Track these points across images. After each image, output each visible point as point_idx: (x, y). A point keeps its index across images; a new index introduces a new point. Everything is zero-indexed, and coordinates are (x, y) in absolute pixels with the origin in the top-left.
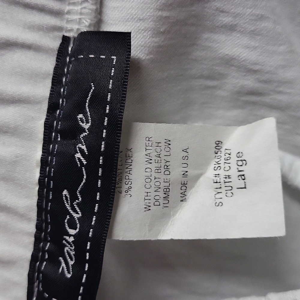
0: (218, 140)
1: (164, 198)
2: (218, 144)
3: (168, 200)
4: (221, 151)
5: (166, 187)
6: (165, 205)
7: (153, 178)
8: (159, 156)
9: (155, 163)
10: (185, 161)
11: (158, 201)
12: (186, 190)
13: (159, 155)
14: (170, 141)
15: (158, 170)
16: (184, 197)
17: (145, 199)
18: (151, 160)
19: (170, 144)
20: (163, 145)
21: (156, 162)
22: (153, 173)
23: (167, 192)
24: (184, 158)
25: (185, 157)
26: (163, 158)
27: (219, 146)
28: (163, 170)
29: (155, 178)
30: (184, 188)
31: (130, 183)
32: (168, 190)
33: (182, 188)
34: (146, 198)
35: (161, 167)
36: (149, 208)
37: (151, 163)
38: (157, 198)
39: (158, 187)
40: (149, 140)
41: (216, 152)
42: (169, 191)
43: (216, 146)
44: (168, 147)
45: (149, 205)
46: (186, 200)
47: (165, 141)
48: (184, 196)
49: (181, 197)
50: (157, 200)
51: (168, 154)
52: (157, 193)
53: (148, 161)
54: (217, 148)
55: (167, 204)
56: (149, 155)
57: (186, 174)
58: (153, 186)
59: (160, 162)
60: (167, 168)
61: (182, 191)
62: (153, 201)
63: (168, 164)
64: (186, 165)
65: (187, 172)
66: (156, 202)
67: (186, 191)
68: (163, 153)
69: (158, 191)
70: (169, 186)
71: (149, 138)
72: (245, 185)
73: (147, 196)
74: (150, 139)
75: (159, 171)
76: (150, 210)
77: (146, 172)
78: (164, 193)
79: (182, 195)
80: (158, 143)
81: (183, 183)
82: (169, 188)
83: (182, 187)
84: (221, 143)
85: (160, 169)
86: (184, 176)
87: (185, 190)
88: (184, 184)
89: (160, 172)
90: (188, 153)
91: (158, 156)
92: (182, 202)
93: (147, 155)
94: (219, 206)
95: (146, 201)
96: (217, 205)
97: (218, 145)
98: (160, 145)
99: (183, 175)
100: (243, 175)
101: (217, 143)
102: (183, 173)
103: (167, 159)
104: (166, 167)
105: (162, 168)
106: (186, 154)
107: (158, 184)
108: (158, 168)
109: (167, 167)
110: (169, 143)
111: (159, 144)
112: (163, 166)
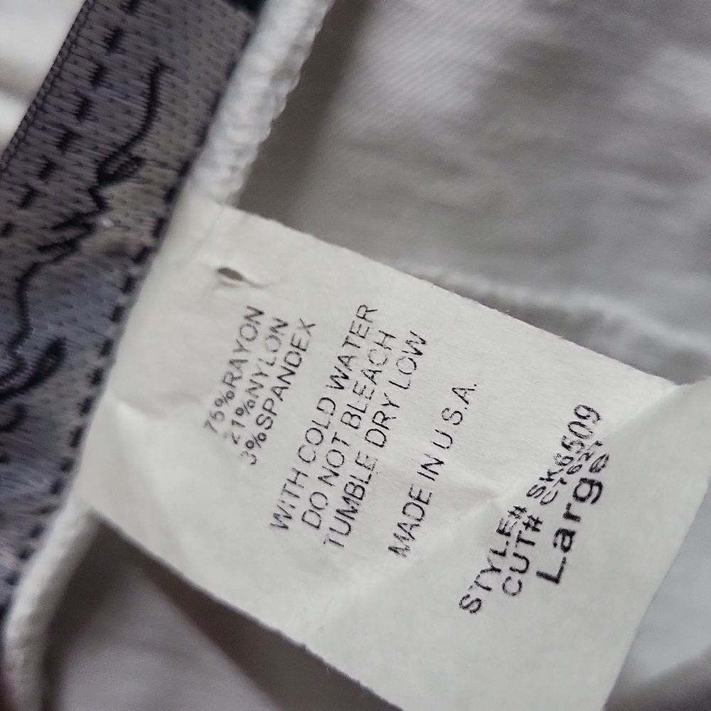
0: (589, 406)
1: (338, 511)
2: (584, 418)
3: (350, 526)
4: (582, 445)
5: (357, 482)
6: (334, 537)
7: (328, 435)
8: (373, 377)
9: (354, 391)
10: (448, 427)
11: (318, 512)
12: (419, 520)
13: (375, 372)
14: (424, 342)
15: (352, 416)
16: (406, 542)
17: (284, 490)
18: (346, 377)
19: (420, 353)
20: (398, 346)
21: (358, 390)
22: (335, 420)
23: (354, 496)
24: (447, 415)
25: (452, 412)
26: (382, 387)
27: (583, 426)
28: (366, 424)
29: (335, 438)
30: (414, 512)
31: (267, 423)
32: (359, 492)
33: (410, 509)
34: (290, 487)
35: (364, 412)
36: (286, 522)
37: (342, 388)
38: (318, 501)
39: (334, 470)
40: (364, 315)
41: (567, 443)
42: (361, 499)
43: (575, 423)
44: (411, 360)
45: (290, 511)
46: (405, 553)
47: (411, 337)
48: (404, 538)
49: (395, 535)
50: (316, 509)
51: (402, 380)
52: (322, 487)
53: (336, 379)
54: (576, 428)
55: (340, 536)
56: (346, 360)
57: (435, 468)
58: (321, 460)
59: (369, 396)
60: (382, 422)
61: (404, 519)
62: (302, 505)
63: (389, 411)
64: (445, 441)
65: (441, 463)
66: (311, 511)
67: (418, 525)
68: (389, 372)
69: (328, 480)
70: (367, 483)
71: (367, 311)
72: (562, 569)
73: (295, 483)
74: (369, 316)
75: (355, 422)
76: (285, 527)
77: (318, 408)
78: (345, 499)
79: (401, 533)
80: (387, 335)
81: (415, 494)
82: (363, 489)
83: (409, 504)
84: (593, 416)
85: (359, 418)
86: (423, 471)
87: (417, 523)
88: (418, 499)
89: (356, 428)
90: (466, 405)
91: (370, 374)
92: (392, 553)
93: (343, 359)
94: (467, 611)
95: (286, 497)
96: (465, 603)
97: (583, 422)
98: (389, 342)
99: (423, 466)
100: (571, 534)
101: (583, 412)
102: (426, 461)
103: (396, 395)
104: (379, 418)
105: (367, 418)
106: (458, 404)
107: (335, 459)
108: (354, 411)
109: (385, 419)
110: (420, 347)
111: (387, 338)
112: (371, 412)
